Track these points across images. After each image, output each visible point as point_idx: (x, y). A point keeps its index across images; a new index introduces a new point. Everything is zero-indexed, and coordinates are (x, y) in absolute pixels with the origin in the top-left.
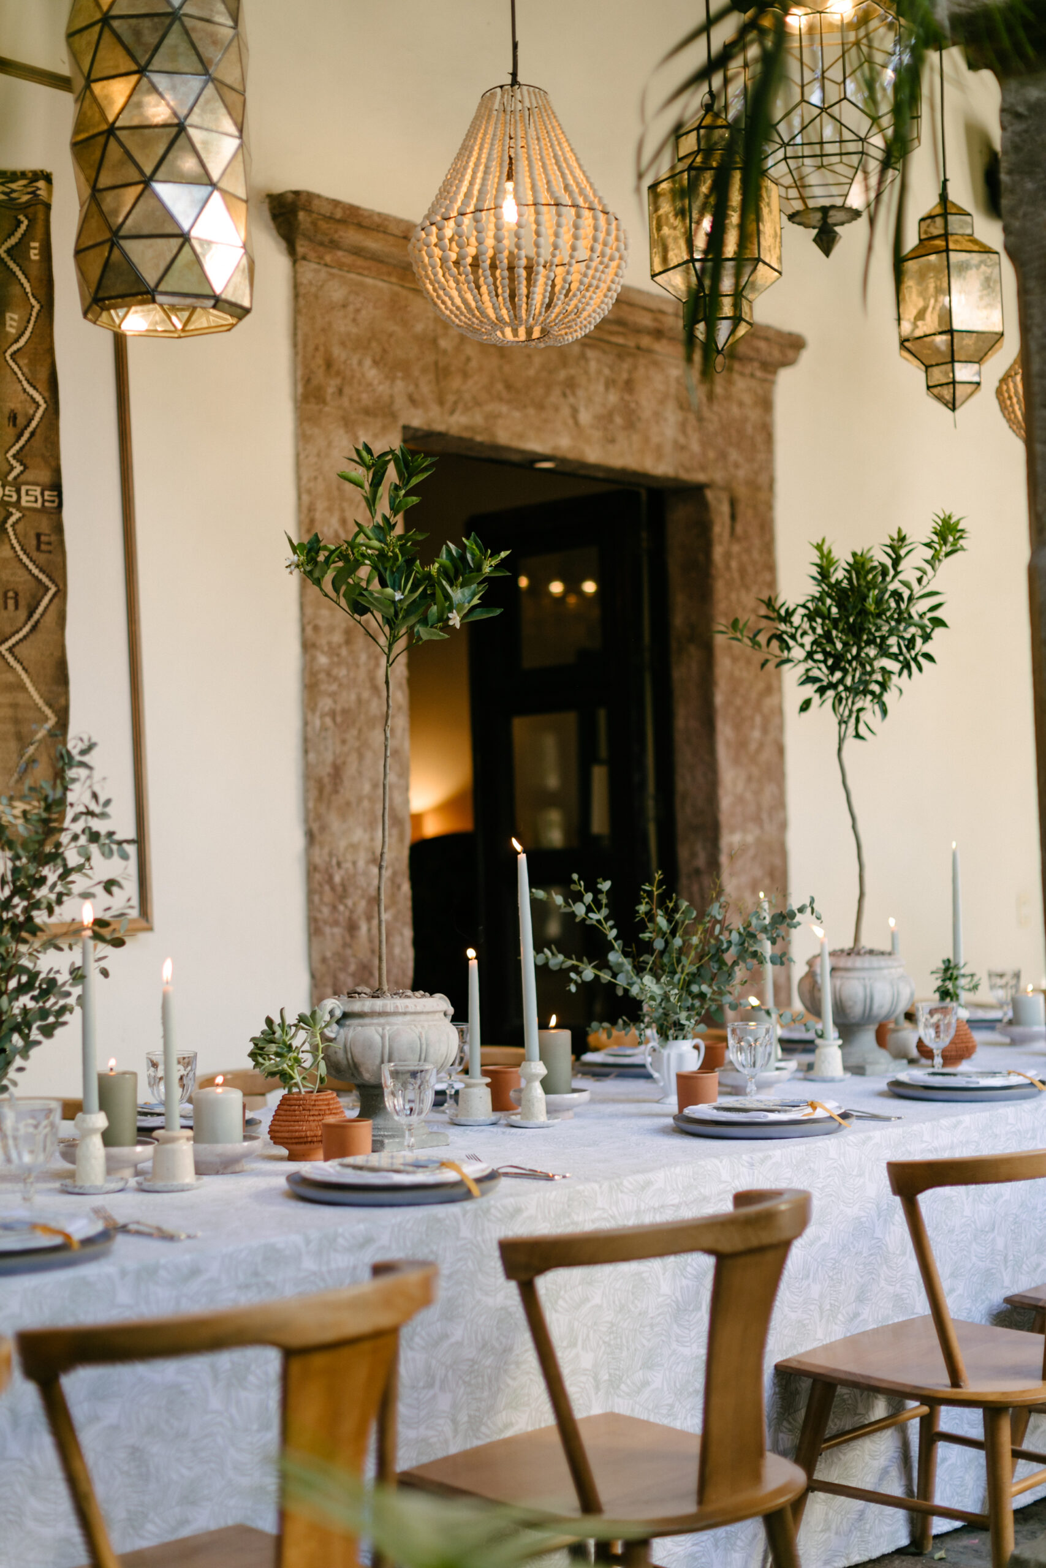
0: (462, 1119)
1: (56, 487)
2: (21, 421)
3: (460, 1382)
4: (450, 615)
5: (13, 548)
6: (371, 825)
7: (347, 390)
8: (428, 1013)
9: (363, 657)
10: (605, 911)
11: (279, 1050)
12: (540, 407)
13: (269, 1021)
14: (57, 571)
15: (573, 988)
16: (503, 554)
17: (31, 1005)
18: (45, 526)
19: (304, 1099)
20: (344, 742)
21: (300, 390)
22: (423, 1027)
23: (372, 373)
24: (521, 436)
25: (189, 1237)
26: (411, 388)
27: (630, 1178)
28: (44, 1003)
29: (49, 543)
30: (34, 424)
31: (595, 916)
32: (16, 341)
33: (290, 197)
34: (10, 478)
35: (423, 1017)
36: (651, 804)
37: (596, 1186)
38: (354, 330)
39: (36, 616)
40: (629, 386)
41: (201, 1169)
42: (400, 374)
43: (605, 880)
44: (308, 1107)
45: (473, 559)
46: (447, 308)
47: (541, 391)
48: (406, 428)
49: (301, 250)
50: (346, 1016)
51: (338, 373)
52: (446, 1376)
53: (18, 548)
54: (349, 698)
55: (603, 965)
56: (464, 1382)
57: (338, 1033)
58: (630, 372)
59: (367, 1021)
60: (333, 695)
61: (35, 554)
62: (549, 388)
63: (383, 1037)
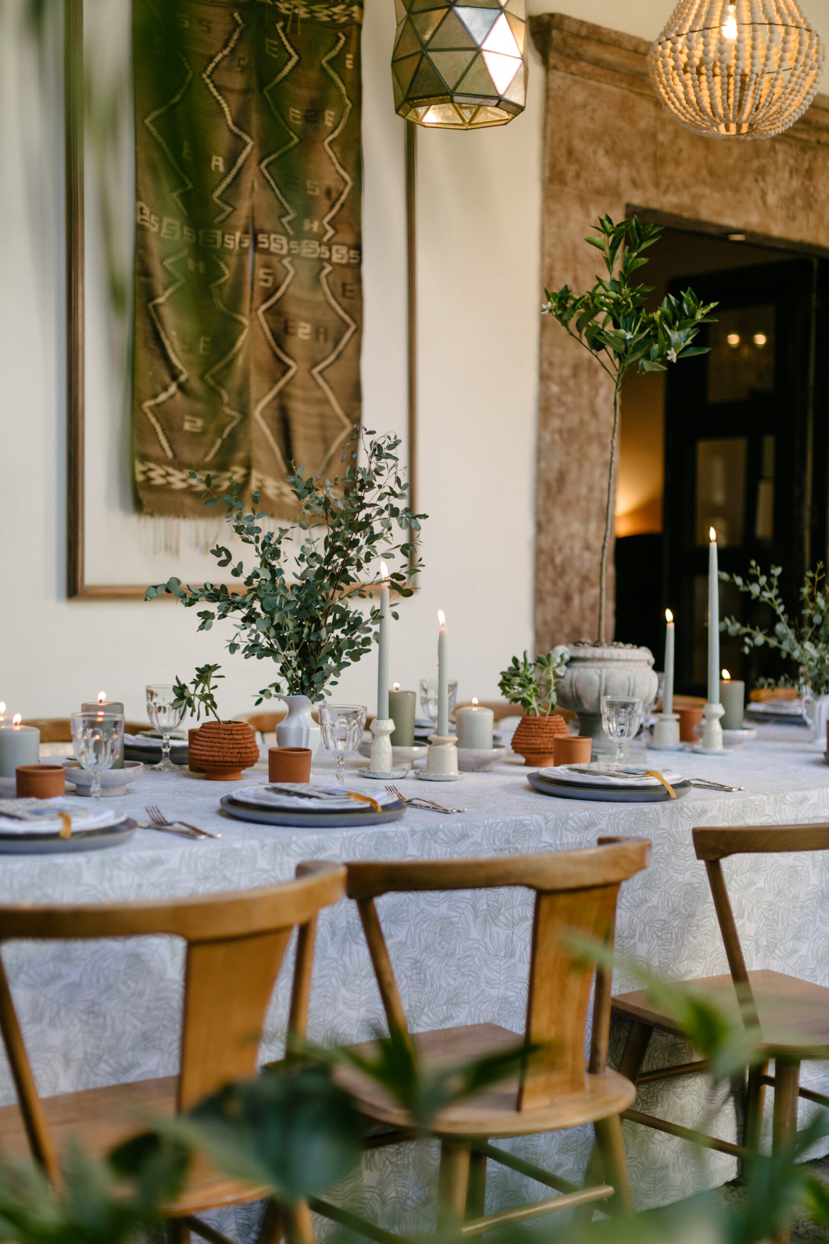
0: (656, 745)
1: (357, 247)
2: (334, 195)
3: (654, 936)
4: (669, 352)
5: (324, 294)
6: (586, 520)
7: (584, 175)
8: (636, 661)
10: (775, 591)
11: (522, 682)
12: (736, 190)
13: (515, 660)
14: (356, 312)
15: (747, 650)
16: (712, 305)
17: (342, 636)
18: (349, 277)
19: (539, 720)
20: (568, 453)
21: (547, 173)
22: (631, 671)
23: (603, 161)
24: (719, 213)
25: (459, 811)
26: (634, 173)
27: (791, 794)
28: (352, 635)
29: (351, 291)
30: (343, 198)
31: (767, 595)
32: (332, 132)
33: (547, 18)
34: (326, 239)
35: (632, 664)
36: (807, 515)
37: (765, 798)
38: (591, 126)
39: (340, 347)
40: (809, 174)
41: (463, 767)
42: (625, 162)
43: (777, 566)
44: (542, 726)
45: (688, 308)
46: (675, 108)
47: (737, 177)
48: (628, 206)
49: (552, 61)
50: (573, 659)
51: (577, 161)
52: (644, 930)
53: (329, 294)
54: (573, 419)
55: (771, 633)
56: (657, 936)
57: (566, 672)
58: (810, 162)
59: (589, 664)
60: (561, 417)
61: (341, 299)
62: (743, 175)
63: (600, 677)
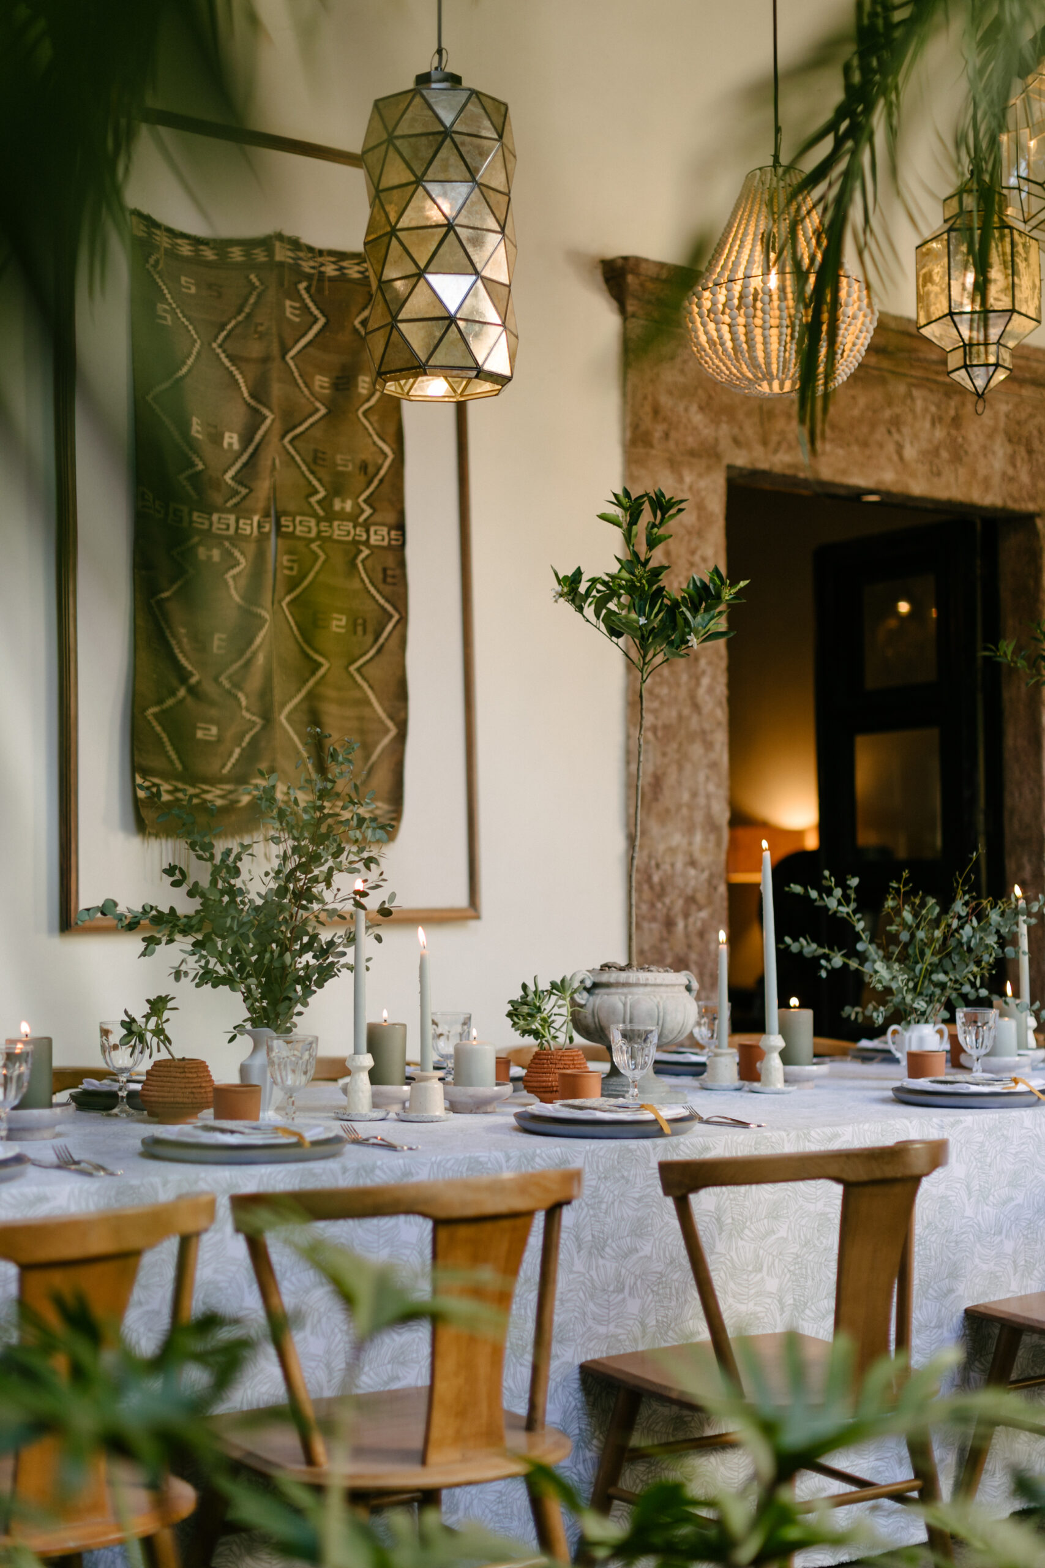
0: (709, 1084)
1: (400, 527)
2: (371, 470)
3: (649, 1291)
4: (689, 638)
5: (362, 581)
7: (673, 434)
8: (667, 986)
9: (684, 678)
10: (853, 905)
11: (530, 1011)
12: (865, 444)
13: (524, 987)
14: (399, 600)
15: (824, 974)
16: (742, 584)
17: (313, 962)
18: (390, 561)
19: (552, 1054)
20: (664, 754)
21: (629, 435)
22: (661, 997)
23: (697, 418)
24: (844, 472)
25: (411, 1149)
26: (736, 430)
27: (817, 1130)
28: (325, 960)
29: (394, 577)
30: (382, 472)
31: (844, 909)
32: (368, 400)
33: (620, 262)
34: (361, 519)
35: (663, 989)
36: (981, 818)
37: (784, 1134)
38: (681, 379)
39: (381, 640)
40: (957, 422)
42: (724, 418)
43: (853, 876)
44: (554, 1061)
45: (714, 588)
47: (865, 429)
48: (730, 468)
49: (630, 309)
50: (596, 985)
51: (665, 419)
52: (635, 1283)
53: (367, 581)
54: (670, 715)
55: (852, 953)
56: (653, 1291)
57: (588, 1000)
58: (957, 409)
59: (613, 990)
60: (655, 712)
61: (381, 586)
62: (873, 426)
63: (625, 1005)
